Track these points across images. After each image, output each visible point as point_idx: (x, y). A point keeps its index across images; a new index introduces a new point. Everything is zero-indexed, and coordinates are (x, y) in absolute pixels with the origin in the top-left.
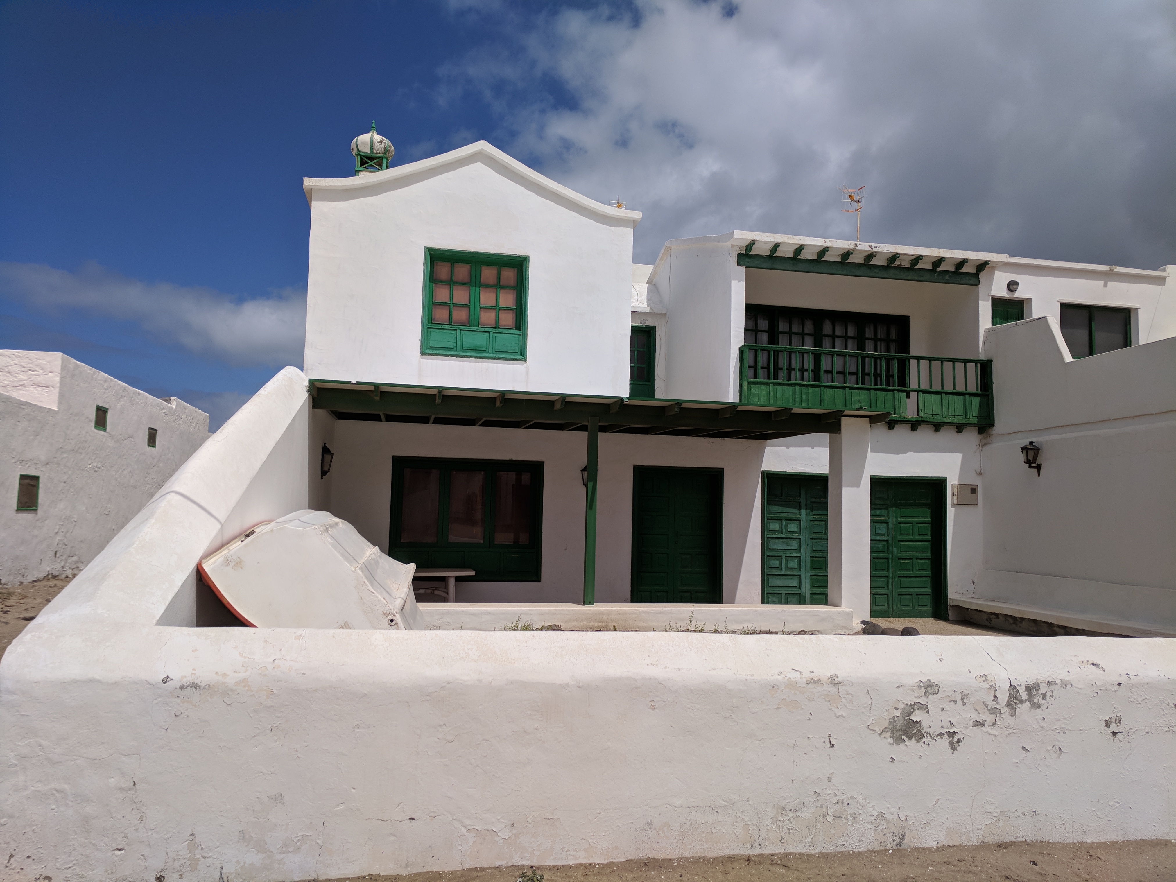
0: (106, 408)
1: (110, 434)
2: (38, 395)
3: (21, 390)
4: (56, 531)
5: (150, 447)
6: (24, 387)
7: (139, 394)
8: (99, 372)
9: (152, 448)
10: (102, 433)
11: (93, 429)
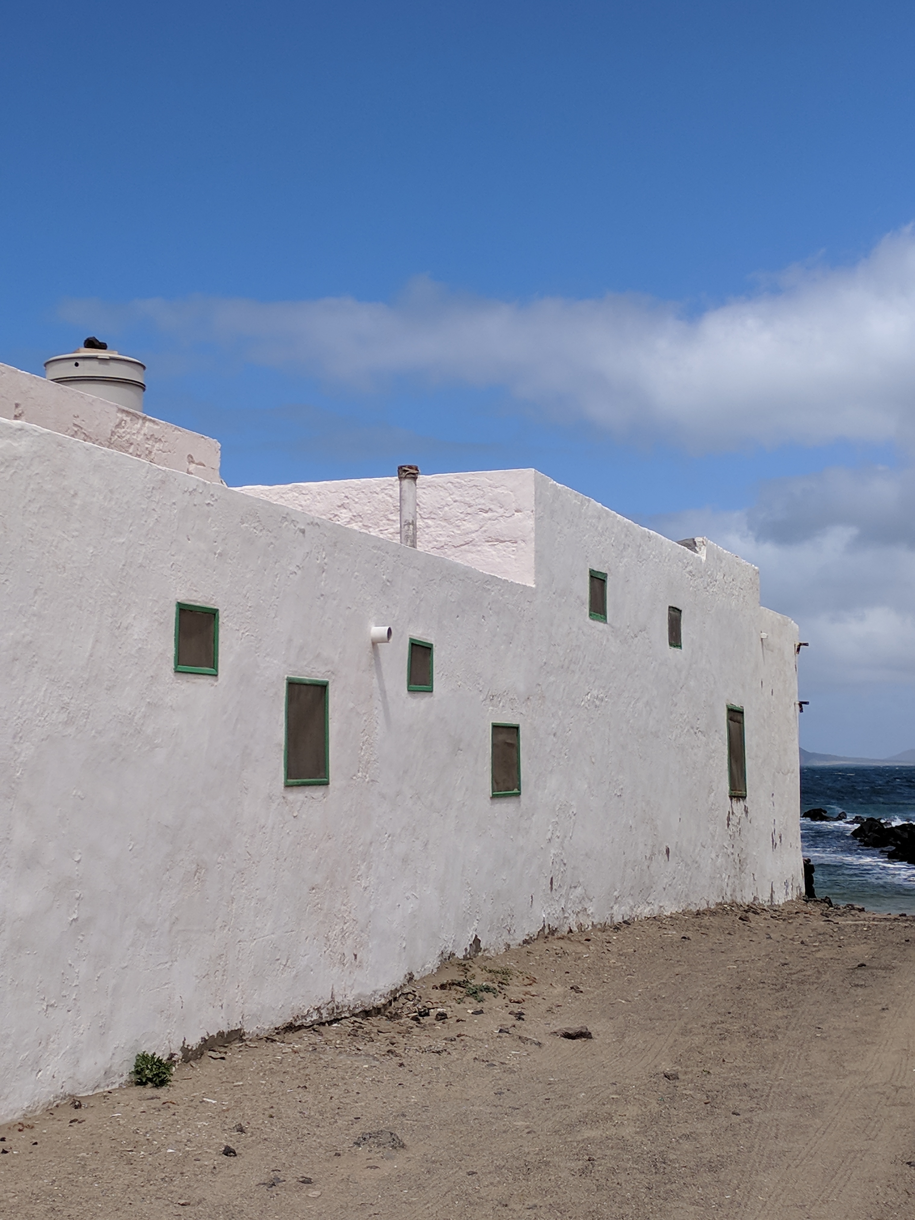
0: (604, 574)
1: (612, 627)
2: (498, 560)
3: (469, 552)
4: (549, 835)
5: (672, 648)
6: (474, 545)
7: (650, 537)
8: (589, 501)
9: (675, 649)
10: (602, 624)
11: (588, 619)
